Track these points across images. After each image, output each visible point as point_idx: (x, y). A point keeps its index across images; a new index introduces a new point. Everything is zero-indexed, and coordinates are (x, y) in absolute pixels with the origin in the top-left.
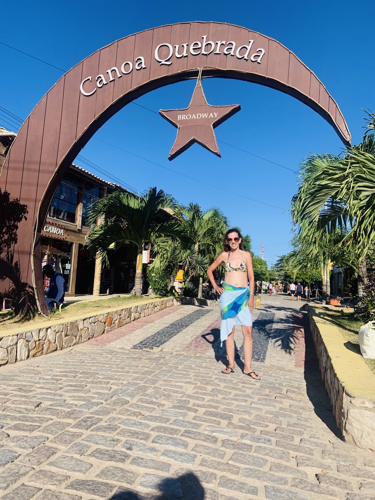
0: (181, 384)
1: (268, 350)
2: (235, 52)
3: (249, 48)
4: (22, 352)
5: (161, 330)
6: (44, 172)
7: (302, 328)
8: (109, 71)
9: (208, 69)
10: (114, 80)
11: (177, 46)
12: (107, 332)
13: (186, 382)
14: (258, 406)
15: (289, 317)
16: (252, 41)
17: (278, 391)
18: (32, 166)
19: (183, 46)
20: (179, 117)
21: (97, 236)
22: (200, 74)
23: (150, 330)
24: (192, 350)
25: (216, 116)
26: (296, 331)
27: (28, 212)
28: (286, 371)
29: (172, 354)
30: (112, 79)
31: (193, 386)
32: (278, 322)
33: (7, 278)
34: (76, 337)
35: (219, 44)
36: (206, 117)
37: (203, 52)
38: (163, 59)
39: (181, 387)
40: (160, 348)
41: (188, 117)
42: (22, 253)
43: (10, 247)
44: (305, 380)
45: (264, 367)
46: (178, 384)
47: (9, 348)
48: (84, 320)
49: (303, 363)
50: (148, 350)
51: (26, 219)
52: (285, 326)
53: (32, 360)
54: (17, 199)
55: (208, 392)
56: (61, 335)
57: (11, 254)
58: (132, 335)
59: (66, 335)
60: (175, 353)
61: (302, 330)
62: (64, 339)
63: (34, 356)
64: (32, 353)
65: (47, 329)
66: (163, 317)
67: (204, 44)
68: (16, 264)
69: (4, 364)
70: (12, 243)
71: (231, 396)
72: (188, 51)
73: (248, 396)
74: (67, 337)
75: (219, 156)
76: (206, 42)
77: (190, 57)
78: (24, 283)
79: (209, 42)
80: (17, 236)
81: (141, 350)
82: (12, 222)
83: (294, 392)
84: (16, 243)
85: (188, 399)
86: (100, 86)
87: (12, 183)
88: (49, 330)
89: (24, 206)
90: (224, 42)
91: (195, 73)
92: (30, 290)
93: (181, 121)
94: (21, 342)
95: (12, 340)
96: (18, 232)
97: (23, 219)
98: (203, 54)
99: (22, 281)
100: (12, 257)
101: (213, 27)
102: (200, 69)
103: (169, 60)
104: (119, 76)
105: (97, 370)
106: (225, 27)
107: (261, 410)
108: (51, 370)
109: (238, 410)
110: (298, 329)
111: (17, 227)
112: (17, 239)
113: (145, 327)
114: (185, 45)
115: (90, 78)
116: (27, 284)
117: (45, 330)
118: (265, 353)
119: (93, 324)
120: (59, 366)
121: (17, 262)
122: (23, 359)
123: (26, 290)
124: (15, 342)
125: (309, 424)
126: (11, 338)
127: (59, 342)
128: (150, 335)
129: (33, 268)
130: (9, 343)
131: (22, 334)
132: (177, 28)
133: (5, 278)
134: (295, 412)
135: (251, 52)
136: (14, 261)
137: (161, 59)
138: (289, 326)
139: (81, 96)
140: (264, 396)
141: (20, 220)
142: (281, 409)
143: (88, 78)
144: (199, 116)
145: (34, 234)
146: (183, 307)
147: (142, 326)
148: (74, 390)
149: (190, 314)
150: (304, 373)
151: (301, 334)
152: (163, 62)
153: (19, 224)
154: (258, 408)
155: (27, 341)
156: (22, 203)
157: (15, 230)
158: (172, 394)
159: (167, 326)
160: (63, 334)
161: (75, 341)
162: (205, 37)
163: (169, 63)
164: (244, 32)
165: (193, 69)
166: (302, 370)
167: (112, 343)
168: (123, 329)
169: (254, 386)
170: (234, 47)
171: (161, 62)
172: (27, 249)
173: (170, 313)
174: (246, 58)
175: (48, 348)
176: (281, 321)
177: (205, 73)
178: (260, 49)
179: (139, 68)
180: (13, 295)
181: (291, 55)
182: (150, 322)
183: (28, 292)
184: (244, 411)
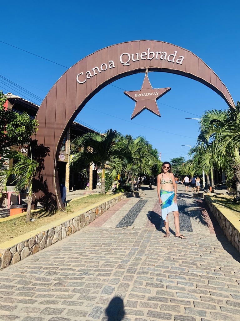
0: (160, 248)
1: (192, 224)
2: (167, 58)
3: (175, 56)
4: (64, 234)
5: (126, 215)
6: (58, 129)
7: (205, 209)
8: (93, 69)
9: (151, 67)
10: (96, 74)
11: (133, 55)
12: (97, 218)
13: (162, 247)
14: (206, 257)
15: (194, 203)
16: (176, 52)
17: (210, 248)
18: (51, 126)
19: (136, 54)
20: (136, 95)
21: (77, 159)
22: (147, 70)
23: (120, 215)
24: (151, 227)
25: (157, 94)
26: (202, 211)
27: (50, 151)
28: (207, 236)
29: (141, 230)
30: (95, 74)
31: (166, 249)
32: (190, 206)
33: (40, 191)
34: (84, 222)
35: (157, 53)
36: (152, 95)
37: (148, 58)
38: (125, 62)
39: (160, 249)
40: (132, 227)
41: (141, 95)
42: (48, 175)
43: (40, 172)
44: (219, 241)
45: (194, 234)
46: (158, 247)
47: (59, 232)
48: (87, 212)
49: (214, 231)
50: (125, 228)
51: (49, 155)
52: (195, 208)
53: (68, 237)
54: (42, 144)
55: (176, 251)
56: (78, 222)
57: (41, 176)
58: (112, 219)
59: (80, 222)
60: (142, 229)
61: (205, 210)
62: (80, 224)
63: (68, 235)
64: (68, 233)
65: (73, 219)
66: (122, 206)
67: (149, 53)
68: (45, 182)
69: (57, 241)
70: (42, 170)
71: (188, 253)
72: (139, 57)
73: (196, 252)
74: (81, 223)
75: (160, 116)
76: (150, 52)
77: (141, 60)
78: (50, 193)
79: (151, 52)
80: (44, 165)
81: (122, 228)
82: (41, 158)
83: (218, 248)
84: (44, 169)
85: (169, 256)
86: (88, 78)
87: (39, 136)
88: (73, 220)
89: (47, 147)
90: (160, 52)
91: (145, 70)
92: (54, 197)
93: (137, 98)
94: (63, 228)
95: (60, 228)
96: (45, 163)
97: (48, 155)
98: (148, 59)
99: (49, 192)
100: (42, 178)
101: (152, 43)
102: (147, 68)
103: (128, 62)
104: (99, 72)
105: (110, 242)
106: (160, 44)
107: (208, 259)
108: (85, 243)
109: (198, 260)
110: (203, 210)
111: (43, 160)
112: (44, 167)
113: (115, 213)
114: (137, 54)
115: (82, 73)
116: (52, 193)
117: (72, 220)
118: (191, 226)
119: (90, 214)
120: (87, 240)
121: (45, 181)
122: (64, 237)
123: (52, 197)
124: (61, 229)
125: (234, 265)
126: (59, 226)
127: (78, 226)
128: (121, 218)
129: (55, 184)
130: (59, 229)
131: (63, 224)
132: (132, 43)
133: (39, 191)
134: (225, 259)
135: (176, 58)
136: (44, 180)
137: (123, 62)
138: (197, 208)
139: (78, 84)
140: (205, 251)
141: (45, 156)
142: (217, 258)
143: (81, 73)
144: (148, 94)
145: (55, 164)
146: (130, 199)
147: (114, 213)
148: (108, 254)
149: (137, 204)
150: (217, 237)
151: (206, 213)
152: (125, 64)
153: (45, 159)
154: (206, 258)
155: (66, 227)
156: (46, 146)
157: (43, 162)
158: (158, 253)
159: (128, 212)
160: (79, 221)
161: (84, 225)
162: (149, 49)
163: (129, 64)
164: (171, 47)
165: (143, 68)
166: (215, 235)
167: (103, 225)
168: (104, 215)
169: (197, 247)
170: (166, 55)
171: (124, 64)
172: (51, 173)
173: (125, 204)
174: (173, 61)
175: (74, 230)
176: (191, 205)
177: (150, 70)
178: (181, 56)
179: (111, 67)
180: (43, 200)
181: (199, 60)
182: (117, 210)
183: (53, 198)
184: (201, 261)
